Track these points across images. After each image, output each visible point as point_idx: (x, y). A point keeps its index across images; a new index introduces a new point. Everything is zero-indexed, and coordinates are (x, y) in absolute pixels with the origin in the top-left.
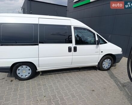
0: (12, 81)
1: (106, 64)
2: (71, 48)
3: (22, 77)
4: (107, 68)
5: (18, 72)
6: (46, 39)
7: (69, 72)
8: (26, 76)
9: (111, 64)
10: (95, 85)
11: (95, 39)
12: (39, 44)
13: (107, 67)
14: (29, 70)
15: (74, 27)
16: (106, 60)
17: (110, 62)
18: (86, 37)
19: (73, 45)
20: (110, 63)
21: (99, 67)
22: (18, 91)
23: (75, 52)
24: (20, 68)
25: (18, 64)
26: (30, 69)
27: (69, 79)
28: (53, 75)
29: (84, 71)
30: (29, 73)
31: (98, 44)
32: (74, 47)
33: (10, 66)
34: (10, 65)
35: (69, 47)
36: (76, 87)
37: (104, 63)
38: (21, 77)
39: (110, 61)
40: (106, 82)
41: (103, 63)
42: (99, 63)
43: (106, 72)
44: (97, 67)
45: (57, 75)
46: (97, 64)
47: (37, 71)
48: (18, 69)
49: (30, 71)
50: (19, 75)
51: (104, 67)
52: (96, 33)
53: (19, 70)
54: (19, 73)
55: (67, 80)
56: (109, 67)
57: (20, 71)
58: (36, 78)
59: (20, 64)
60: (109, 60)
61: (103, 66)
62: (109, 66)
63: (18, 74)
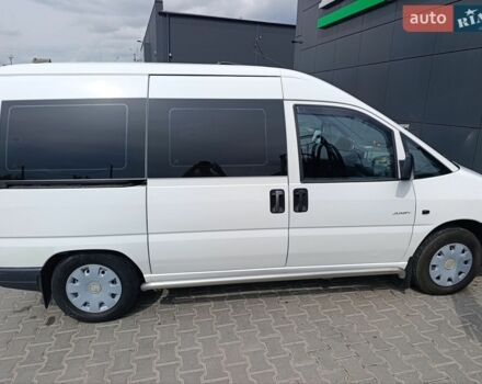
0: (51, 321)
1: (449, 265)
2: (282, 197)
3: (87, 309)
4: (450, 284)
5: (70, 288)
6: (176, 161)
7: (281, 294)
8: (101, 304)
9: (469, 265)
10: (385, 366)
11: (393, 155)
12: (149, 181)
13: (450, 280)
14: (114, 282)
15: (295, 106)
16: (445, 249)
17: (468, 255)
18: (357, 145)
19: (291, 182)
20: (466, 262)
21: (413, 278)
22: (62, 367)
23: (300, 211)
24: (77, 273)
25: (70, 258)
26: (118, 280)
27: (274, 328)
28: (212, 303)
29: (344, 290)
30: (113, 296)
31: (406, 178)
32: (296, 191)
33: (42, 265)
34: (40, 262)
35: (272, 192)
36: (299, 369)
37: (436, 259)
38: (83, 309)
39: (468, 252)
40: (442, 351)
41: (433, 262)
42: (412, 261)
43: (445, 302)
44: (403, 276)
45: (229, 306)
46: (404, 264)
47: (145, 287)
48: (70, 279)
49: (117, 288)
50: (73, 300)
51: (438, 278)
52: (397, 129)
53: (74, 281)
54: (76, 295)
55: (263, 332)
56: (461, 277)
57: (77, 284)
58: (140, 313)
59: (77, 256)
60: (460, 247)
61: (433, 274)
62: (460, 273)
63: (70, 298)
